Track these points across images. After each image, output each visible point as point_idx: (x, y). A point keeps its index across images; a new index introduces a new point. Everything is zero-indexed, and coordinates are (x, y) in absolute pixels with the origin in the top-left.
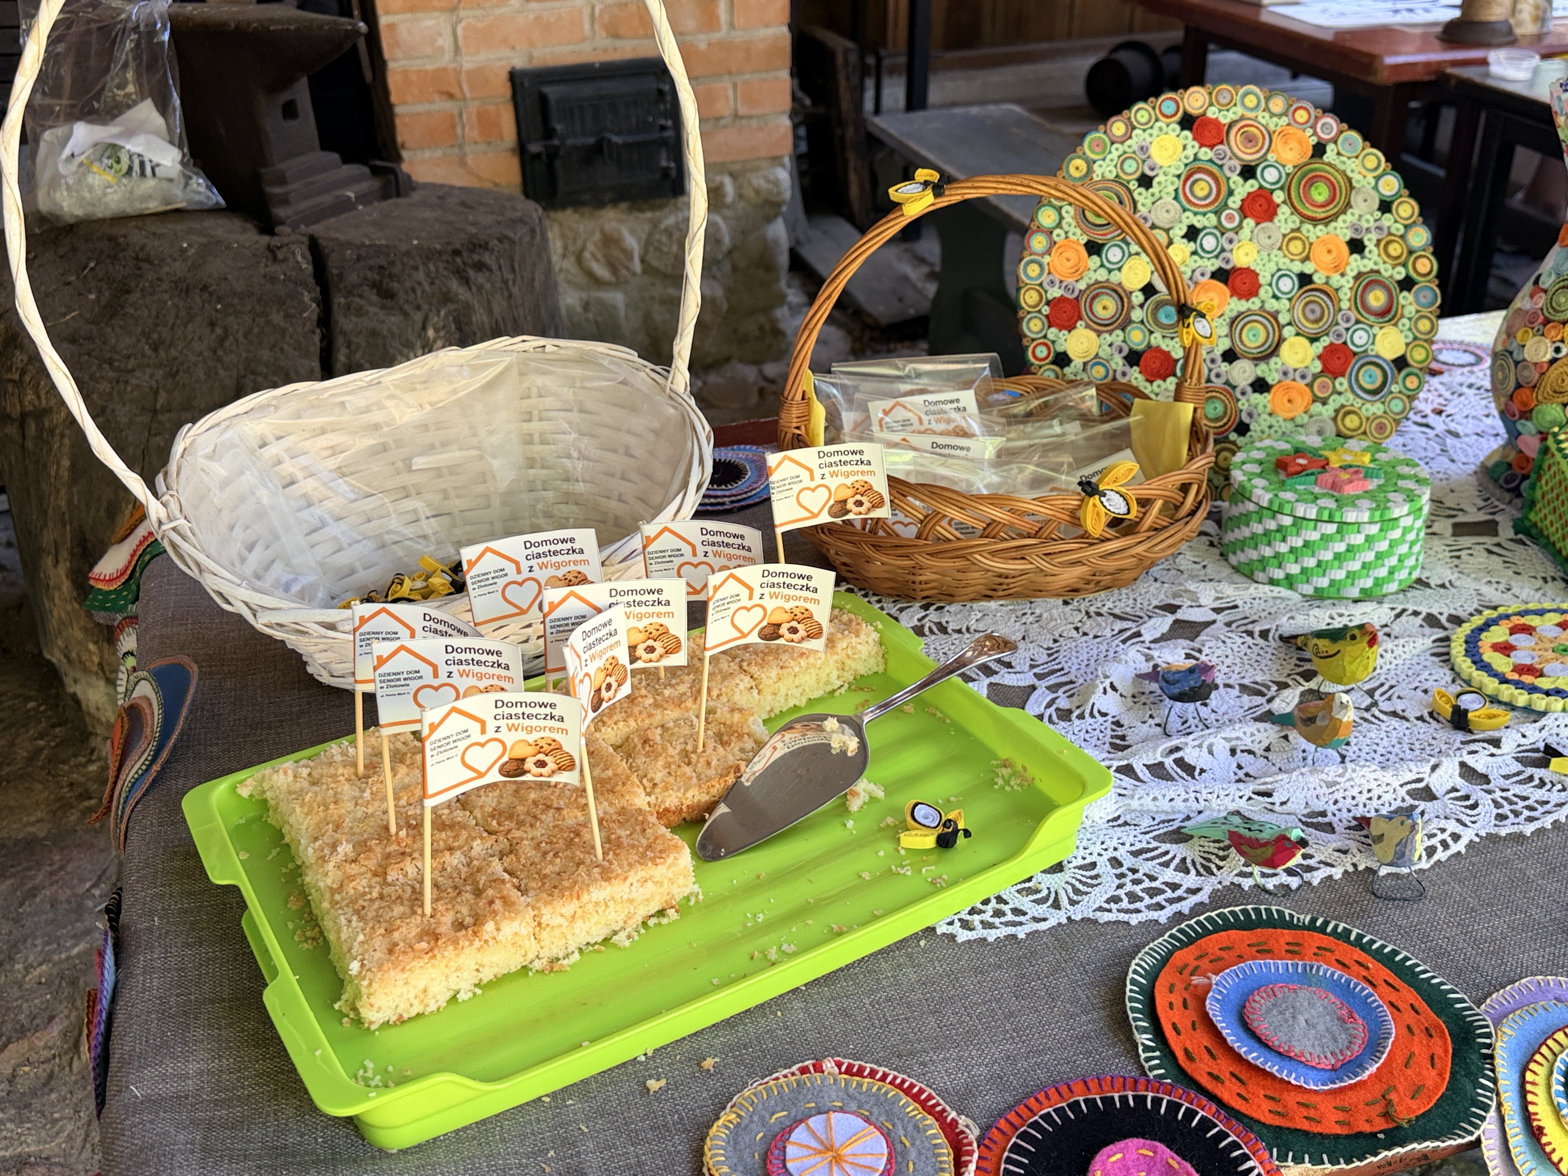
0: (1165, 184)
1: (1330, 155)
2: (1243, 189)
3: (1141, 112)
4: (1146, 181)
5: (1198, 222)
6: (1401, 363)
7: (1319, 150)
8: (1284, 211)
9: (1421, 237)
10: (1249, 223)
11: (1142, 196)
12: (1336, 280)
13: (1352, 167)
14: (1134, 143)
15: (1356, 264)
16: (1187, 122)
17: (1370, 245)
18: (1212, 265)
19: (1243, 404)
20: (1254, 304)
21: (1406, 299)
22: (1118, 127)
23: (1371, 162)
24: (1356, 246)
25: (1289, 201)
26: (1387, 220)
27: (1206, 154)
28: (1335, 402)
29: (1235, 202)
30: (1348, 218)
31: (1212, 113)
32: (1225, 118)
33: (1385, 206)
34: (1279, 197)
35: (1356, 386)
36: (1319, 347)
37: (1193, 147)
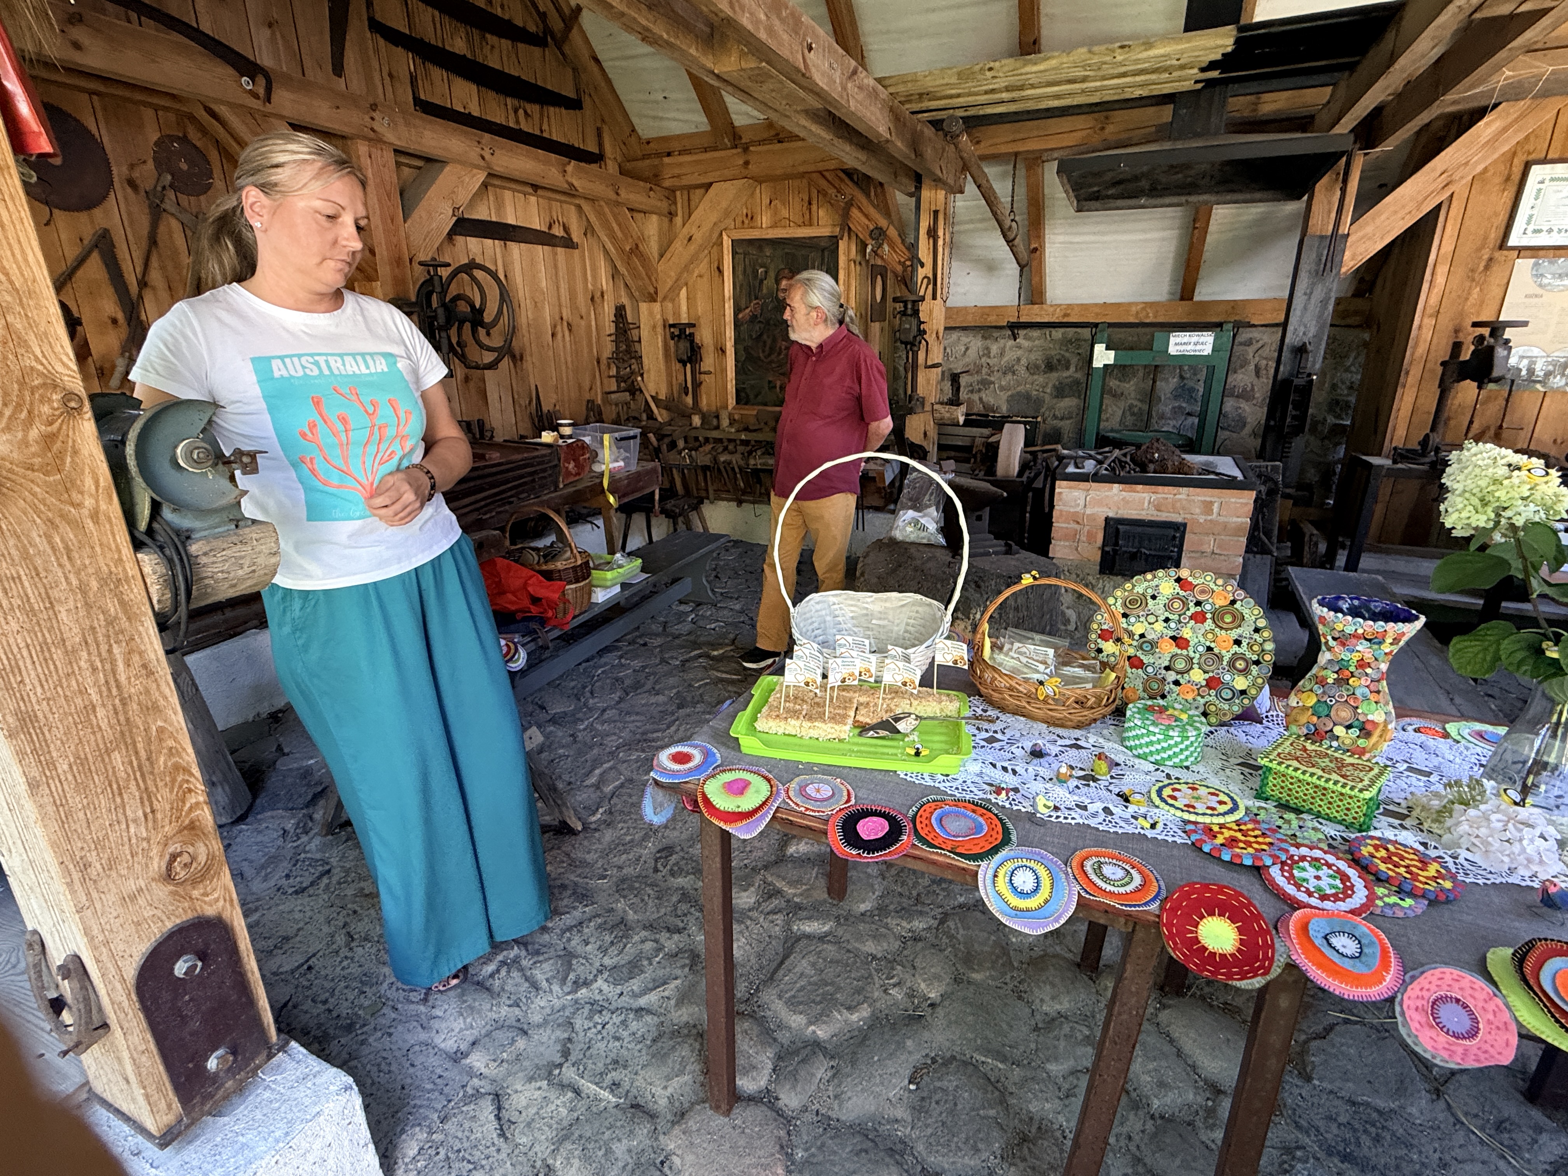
0: (1161, 600)
1: (1238, 605)
2: (1193, 609)
3: (1160, 573)
4: (1154, 597)
5: (1171, 617)
6: (1243, 692)
7: (1233, 602)
8: (1209, 621)
9: (1269, 646)
10: (1192, 622)
11: (1151, 602)
12: (1224, 652)
13: (1246, 612)
14: (1154, 583)
15: (1236, 648)
16: (1178, 580)
17: (1244, 644)
18: (1171, 634)
19: (1167, 688)
20: (1185, 652)
21: (1255, 669)
22: (1149, 576)
23: (1256, 612)
24: (1238, 642)
25: (1213, 619)
26: (1256, 636)
27: (1182, 593)
28: (1207, 699)
29: (1189, 613)
30: (1239, 631)
31: (1190, 579)
32: (1195, 582)
33: (1257, 630)
34: (1209, 616)
35: (1218, 695)
36: (1207, 676)
37: (1178, 590)
